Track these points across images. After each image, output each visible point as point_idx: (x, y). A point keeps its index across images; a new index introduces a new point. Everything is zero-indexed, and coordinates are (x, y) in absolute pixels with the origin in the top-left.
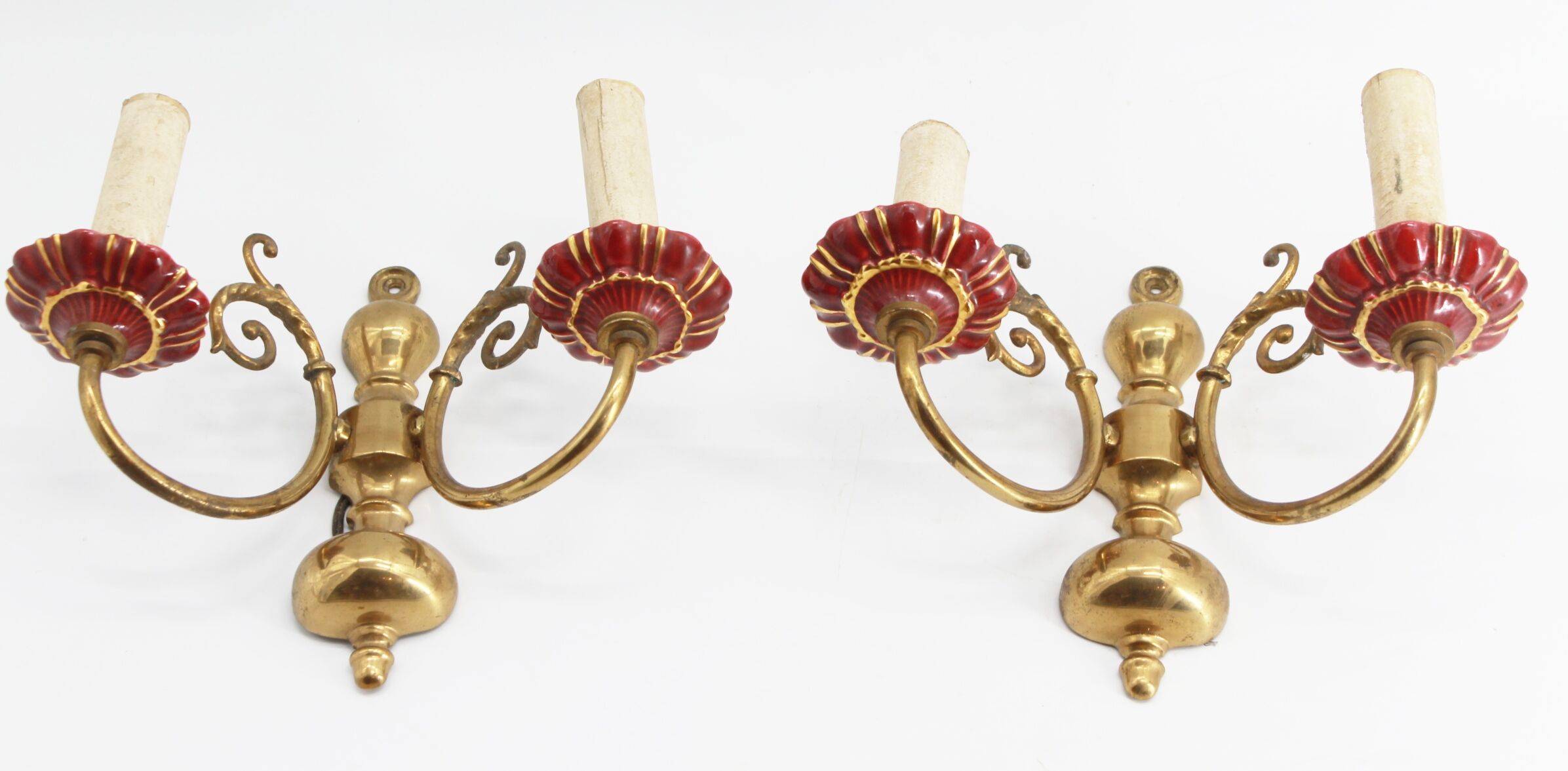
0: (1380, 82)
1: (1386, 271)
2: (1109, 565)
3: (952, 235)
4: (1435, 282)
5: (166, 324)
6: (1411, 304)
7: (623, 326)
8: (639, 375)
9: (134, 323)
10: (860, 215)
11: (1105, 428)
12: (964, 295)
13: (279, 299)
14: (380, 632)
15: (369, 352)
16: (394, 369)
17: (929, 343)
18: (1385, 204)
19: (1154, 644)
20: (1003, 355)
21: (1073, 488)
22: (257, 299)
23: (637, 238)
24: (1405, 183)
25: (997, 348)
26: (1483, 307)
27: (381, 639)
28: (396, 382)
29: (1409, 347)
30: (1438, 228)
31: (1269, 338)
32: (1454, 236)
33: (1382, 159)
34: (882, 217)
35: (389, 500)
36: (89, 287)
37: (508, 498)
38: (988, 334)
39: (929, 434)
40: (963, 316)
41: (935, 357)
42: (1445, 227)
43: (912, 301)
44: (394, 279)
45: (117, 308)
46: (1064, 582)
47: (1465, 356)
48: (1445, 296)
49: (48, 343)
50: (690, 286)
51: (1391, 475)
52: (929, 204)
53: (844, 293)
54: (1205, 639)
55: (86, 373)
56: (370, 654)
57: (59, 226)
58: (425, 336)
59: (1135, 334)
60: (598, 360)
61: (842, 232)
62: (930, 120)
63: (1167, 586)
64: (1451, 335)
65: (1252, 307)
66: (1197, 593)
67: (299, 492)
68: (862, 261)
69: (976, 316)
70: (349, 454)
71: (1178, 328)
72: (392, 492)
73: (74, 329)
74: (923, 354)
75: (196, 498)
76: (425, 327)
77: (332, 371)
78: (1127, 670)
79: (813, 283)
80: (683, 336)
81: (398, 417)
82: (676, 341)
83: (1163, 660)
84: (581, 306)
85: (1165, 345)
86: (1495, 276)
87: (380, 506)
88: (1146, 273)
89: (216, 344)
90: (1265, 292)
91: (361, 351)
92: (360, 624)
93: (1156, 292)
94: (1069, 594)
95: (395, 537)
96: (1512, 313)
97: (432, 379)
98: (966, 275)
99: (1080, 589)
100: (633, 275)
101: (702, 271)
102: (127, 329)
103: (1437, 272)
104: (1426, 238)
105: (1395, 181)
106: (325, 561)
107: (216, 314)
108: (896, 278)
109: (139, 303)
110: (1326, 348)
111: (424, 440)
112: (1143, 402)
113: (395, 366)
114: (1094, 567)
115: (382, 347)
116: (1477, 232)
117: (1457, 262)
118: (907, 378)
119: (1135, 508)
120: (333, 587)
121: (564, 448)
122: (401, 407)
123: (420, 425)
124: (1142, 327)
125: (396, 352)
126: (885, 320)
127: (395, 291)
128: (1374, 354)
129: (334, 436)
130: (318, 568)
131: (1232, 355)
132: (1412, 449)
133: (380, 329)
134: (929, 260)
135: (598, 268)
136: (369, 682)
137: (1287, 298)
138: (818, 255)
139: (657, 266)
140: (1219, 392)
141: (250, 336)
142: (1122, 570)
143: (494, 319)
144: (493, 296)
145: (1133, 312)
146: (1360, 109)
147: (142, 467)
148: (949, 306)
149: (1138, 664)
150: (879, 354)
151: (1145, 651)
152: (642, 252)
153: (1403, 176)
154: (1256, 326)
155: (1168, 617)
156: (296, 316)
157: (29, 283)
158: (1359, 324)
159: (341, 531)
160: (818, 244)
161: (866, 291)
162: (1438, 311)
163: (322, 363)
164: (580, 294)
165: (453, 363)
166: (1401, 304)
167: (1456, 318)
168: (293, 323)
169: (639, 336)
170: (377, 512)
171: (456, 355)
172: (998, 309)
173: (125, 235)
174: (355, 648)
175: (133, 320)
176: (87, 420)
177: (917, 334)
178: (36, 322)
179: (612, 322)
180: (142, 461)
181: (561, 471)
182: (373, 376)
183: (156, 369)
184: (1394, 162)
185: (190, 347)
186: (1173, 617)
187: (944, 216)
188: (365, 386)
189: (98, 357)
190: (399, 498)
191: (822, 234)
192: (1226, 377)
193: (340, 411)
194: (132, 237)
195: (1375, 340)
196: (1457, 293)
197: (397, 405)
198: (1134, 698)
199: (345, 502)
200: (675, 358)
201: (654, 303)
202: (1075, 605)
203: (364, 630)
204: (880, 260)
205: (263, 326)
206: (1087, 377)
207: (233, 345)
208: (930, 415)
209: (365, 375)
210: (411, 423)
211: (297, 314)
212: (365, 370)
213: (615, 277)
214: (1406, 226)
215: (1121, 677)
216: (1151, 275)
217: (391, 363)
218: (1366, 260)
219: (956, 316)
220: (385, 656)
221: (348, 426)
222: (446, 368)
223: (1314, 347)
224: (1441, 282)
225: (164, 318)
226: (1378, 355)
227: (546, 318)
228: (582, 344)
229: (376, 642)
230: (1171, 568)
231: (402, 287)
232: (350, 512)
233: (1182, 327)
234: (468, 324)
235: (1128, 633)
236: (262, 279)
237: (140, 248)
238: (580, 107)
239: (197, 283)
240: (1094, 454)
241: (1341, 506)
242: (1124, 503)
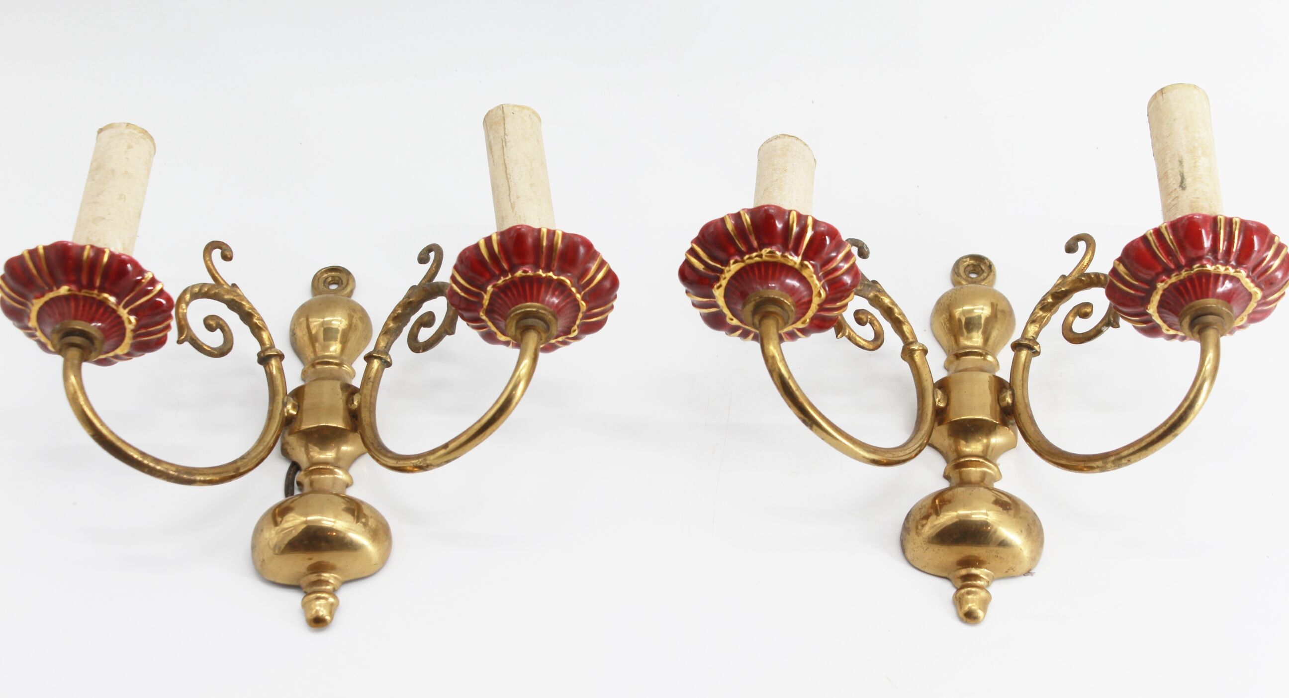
0: (1164, 95)
1: (1176, 256)
2: (942, 510)
3: (807, 233)
4: (1218, 265)
5: (137, 321)
6: (1197, 284)
7: (527, 315)
8: (542, 356)
9: (110, 320)
10: (727, 217)
11: (935, 393)
12: (817, 284)
13: (235, 296)
14: (326, 579)
15: (313, 339)
16: (334, 353)
17: (789, 324)
18: (1172, 199)
19: (982, 576)
20: (849, 334)
21: (911, 445)
22: (216, 297)
23: (538, 239)
24: (1188, 181)
25: (844, 327)
26: (1258, 286)
27: (327, 585)
28: (336, 364)
29: (1196, 321)
30: (1220, 219)
31: (1072, 314)
32: (1234, 226)
33: (1168, 160)
34: (747, 218)
35: (332, 466)
36: (69, 290)
37: (433, 464)
38: (836, 316)
39: (790, 403)
40: (816, 301)
41: (792, 336)
42: (1226, 218)
43: (773, 290)
44: (333, 277)
45: (94, 308)
46: (904, 524)
47: (1241, 327)
48: (1226, 277)
49: (37, 338)
50: (583, 280)
51: (1183, 430)
52: (786, 206)
53: (715, 283)
54: (1025, 571)
55: (69, 364)
56: (318, 598)
57: (42, 239)
58: (360, 325)
59: (958, 312)
60: (507, 343)
61: (713, 232)
62: (782, 135)
63: (992, 527)
64: (1231, 309)
65: (1057, 288)
66: (1017, 532)
67: (255, 461)
68: (730, 256)
69: (828, 300)
70: (298, 427)
71: (993, 306)
72: (334, 458)
73: (58, 326)
74: (782, 334)
75: (166, 469)
76: (360, 317)
77: (281, 356)
78: (960, 598)
79: (687, 274)
80: (578, 322)
81: (338, 395)
82: (573, 326)
83: (989, 589)
84: (491, 299)
85: (983, 321)
86: (1268, 259)
87: (325, 470)
88: (965, 260)
89: (181, 336)
90: (1067, 275)
91: (306, 338)
92: (310, 572)
93: (973, 276)
94: (909, 535)
95: (337, 498)
96: (1281, 290)
97: (367, 362)
98: (819, 266)
99: (918, 531)
100: (535, 272)
101: (594, 267)
102: (104, 325)
103: (1220, 256)
104: (1210, 228)
105: (1179, 180)
106: (279, 519)
107: (181, 311)
108: (760, 270)
109: (113, 303)
110: (1122, 322)
111: (360, 413)
112: (966, 370)
113: (335, 351)
114: (930, 512)
115: (324, 335)
116: (1253, 222)
117: (1237, 247)
118: (770, 356)
119: (963, 460)
120: (286, 542)
121: (479, 421)
122: (341, 385)
123: (356, 401)
124: (963, 305)
125: (336, 340)
126: (750, 307)
127: (334, 287)
128: (1164, 327)
129: (284, 412)
130: (272, 526)
131: (1041, 328)
132: (1201, 408)
133: (321, 320)
134: (787, 254)
135: (505, 266)
136: (318, 622)
137: (1086, 280)
138: (692, 251)
139: (555, 264)
140: (1030, 361)
141: (210, 328)
142: (954, 514)
143: (418, 310)
144: (416, 290)
145: (955, 294)
146: (1147, 119)
147: (119, 444)
148: (805, 293)
149: (969, 593)
150: (745, 335)
151: (975, 582)
152: (542, 252)
153: (1186, 175)
154: (1060, 304)
155: (994, 553)
156: (250, 311)
157: (18, 287)
158: (1152, 302)
159: (292, 493)
160: (692, 242)
161: (734, 282)
162: (1220, 290)
163: (273, 349)
164: (490, 288)
165: (383, 348)
166: (1188, 285)
167: (1235, 296)
168: (247, 316)
169: (540, 324)
170: (322, 476)
171: (386, 340)
172: (846, 294)
173: (100, 245)
174: (305, 592)
175: (108, 318)
176: (71, 404)
177: (778, 318)
178: (26, 321)
179: (518, 312)
180: (119, 439)
181: (477, 440)
182: (316, 360)
183: (130, 359)
184: (1178, 163)
185: (159, 339)
186: (998, 553)
187: (799, 216)
188: (310, 368)
189: (80, 350)
190: (341, 464)
191: (695, 234)
192: (1036, 347)
193: (289, 391)
194: (106, 247)
195: (1166, 315)
196: (1236, 274)
197: (337, 385)
198: (966, 622)
199: (295, 467)
200: (571, 341)
201: (553, 295)
202: (914, 544)
203: (313, 577)
204: (745, 255)
205: (221, 319)
206: (919, 350)
207: (196, 337)
208: (791, 387)
209: (309, 358)
210: (349, 400)
211: (251, 309)
212: (310, 355)
213: (519, 273)
214: (1192, 218)
215: (955, 604)
216: (969, 262)
217: (332, 348)
218: (1159, 248)
219: (810, 302)
220: (331, 600)
221: (297, 404)
222: (378, 352)
223: (1112, 322)
224: (1222, 265)
225: (135, 315)
226: (1168, 328)
227: (461, 309)
228: (493, 331)
229: (324, 587)
230: (994, 510)
231: (340, 284)
232: (299, 476)
233: (997, 305)
234: (396, 315)
235: (959, 567)
236: (220, 279)
237: (112, 256)
238: (487, 128)
239: (163, 285)
240: (927, 415)
241: (1140, 457)
242: (953, 456)
